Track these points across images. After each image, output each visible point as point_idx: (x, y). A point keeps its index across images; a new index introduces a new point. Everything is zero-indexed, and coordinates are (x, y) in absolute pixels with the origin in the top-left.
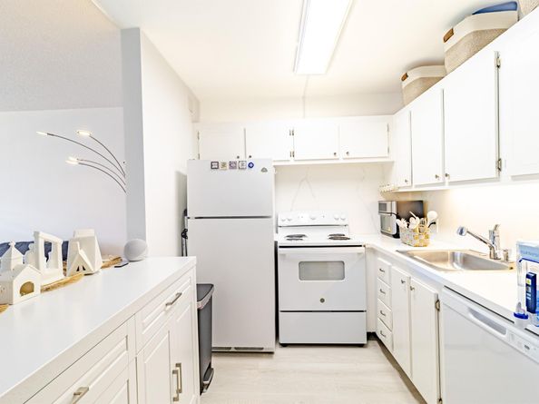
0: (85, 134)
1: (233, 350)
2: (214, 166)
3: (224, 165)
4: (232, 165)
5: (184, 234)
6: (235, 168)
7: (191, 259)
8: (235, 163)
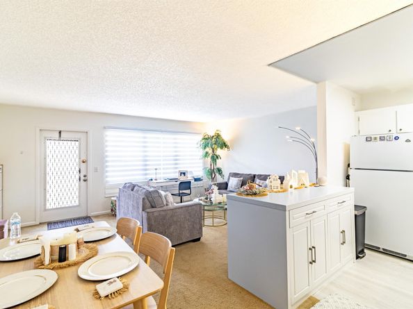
0: (298, 129)
1: (381, 250)
2: (368, 139)
3: (375, 138)
4: (382, 139)
5: (348, 177)
6: (384, 140)
7: (351, 189)
8: (384, 137)
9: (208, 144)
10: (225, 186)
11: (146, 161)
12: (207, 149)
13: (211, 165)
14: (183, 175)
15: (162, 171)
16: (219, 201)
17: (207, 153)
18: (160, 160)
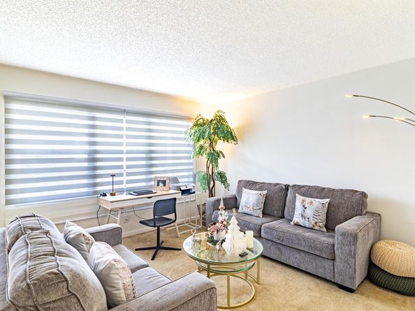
9: (204, 132)
10: (232, 202)
11: (95, 160)
12: (202, 142)
13: (208, 168)
14: (161, 184)
15: (125, 178)
16: (240, 252)
17: (202, 147)
18: (121, 159)
